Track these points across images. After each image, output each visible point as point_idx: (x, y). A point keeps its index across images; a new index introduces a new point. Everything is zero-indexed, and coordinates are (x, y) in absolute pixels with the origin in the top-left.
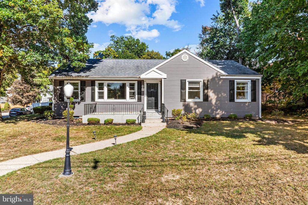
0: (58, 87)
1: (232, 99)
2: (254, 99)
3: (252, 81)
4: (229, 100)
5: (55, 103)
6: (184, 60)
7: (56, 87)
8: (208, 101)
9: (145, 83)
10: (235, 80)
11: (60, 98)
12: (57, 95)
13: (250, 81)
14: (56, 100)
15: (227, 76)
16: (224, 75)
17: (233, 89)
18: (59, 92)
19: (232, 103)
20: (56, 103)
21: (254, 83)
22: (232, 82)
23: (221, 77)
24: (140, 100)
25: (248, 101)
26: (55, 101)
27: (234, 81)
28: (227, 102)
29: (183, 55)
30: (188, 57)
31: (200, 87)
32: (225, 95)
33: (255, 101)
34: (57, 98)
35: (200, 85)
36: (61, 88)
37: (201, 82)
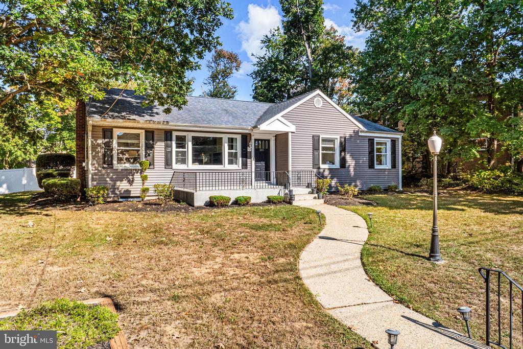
0: (100, 141)
1: (371, 166)
2: (394, 165)
3: (392, 140)
4: (369, 166)
5: (94, 172)
6: (317, 106)
7: (96, 140)
8: (345, 167)
9: (253, 138)
10: (375, 139)
11: (104, 163)
12: (98, 156)
13: (390, 140)
14: (95, 167)
15: (366, 132)
16: (362, 132)
17: (373, 151)
18: (103, 150)
19: (371, 170)
20: (96, 171)
21: (394, 142)
22: (371, 141)
23: (360, 134)
24: (245, 165)
25: (387, 168)
26: (94, 169)
27: (373, 140)
28: (367, 169)
29: (316, 98)
30: (322, 101)
31: (334, 147)
32: (365, 159)
33: (395, 168)
34: (97, 162)
35: (334, 145)
36: (107, 142)
37: (336, 140)
